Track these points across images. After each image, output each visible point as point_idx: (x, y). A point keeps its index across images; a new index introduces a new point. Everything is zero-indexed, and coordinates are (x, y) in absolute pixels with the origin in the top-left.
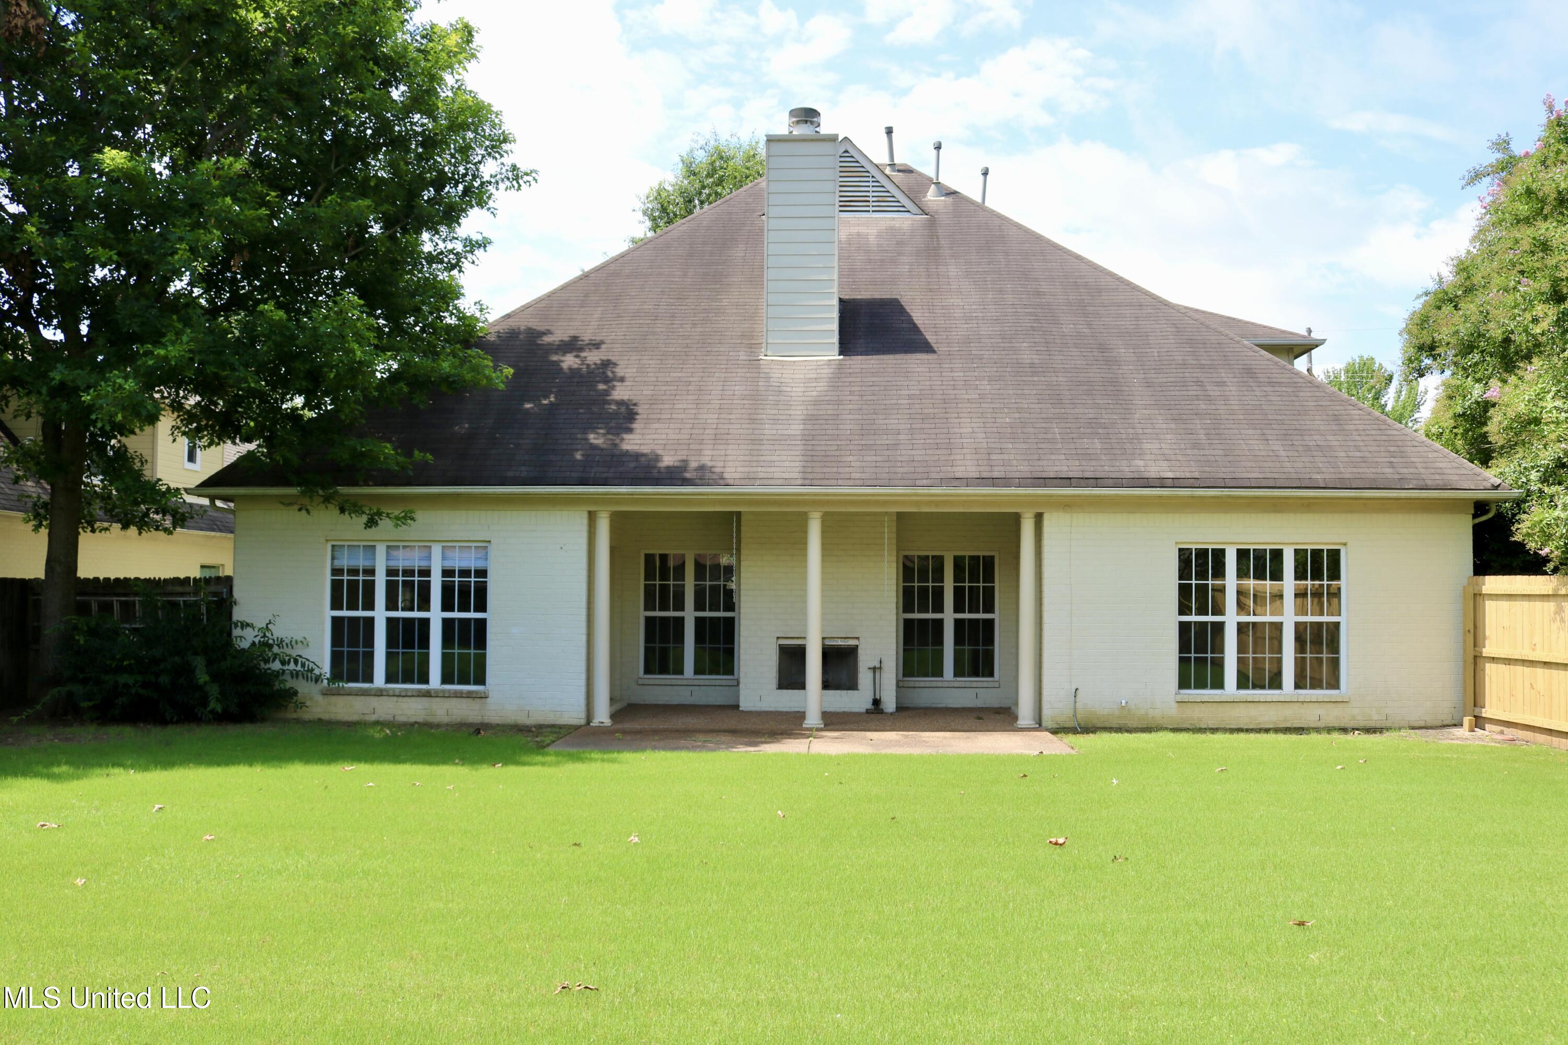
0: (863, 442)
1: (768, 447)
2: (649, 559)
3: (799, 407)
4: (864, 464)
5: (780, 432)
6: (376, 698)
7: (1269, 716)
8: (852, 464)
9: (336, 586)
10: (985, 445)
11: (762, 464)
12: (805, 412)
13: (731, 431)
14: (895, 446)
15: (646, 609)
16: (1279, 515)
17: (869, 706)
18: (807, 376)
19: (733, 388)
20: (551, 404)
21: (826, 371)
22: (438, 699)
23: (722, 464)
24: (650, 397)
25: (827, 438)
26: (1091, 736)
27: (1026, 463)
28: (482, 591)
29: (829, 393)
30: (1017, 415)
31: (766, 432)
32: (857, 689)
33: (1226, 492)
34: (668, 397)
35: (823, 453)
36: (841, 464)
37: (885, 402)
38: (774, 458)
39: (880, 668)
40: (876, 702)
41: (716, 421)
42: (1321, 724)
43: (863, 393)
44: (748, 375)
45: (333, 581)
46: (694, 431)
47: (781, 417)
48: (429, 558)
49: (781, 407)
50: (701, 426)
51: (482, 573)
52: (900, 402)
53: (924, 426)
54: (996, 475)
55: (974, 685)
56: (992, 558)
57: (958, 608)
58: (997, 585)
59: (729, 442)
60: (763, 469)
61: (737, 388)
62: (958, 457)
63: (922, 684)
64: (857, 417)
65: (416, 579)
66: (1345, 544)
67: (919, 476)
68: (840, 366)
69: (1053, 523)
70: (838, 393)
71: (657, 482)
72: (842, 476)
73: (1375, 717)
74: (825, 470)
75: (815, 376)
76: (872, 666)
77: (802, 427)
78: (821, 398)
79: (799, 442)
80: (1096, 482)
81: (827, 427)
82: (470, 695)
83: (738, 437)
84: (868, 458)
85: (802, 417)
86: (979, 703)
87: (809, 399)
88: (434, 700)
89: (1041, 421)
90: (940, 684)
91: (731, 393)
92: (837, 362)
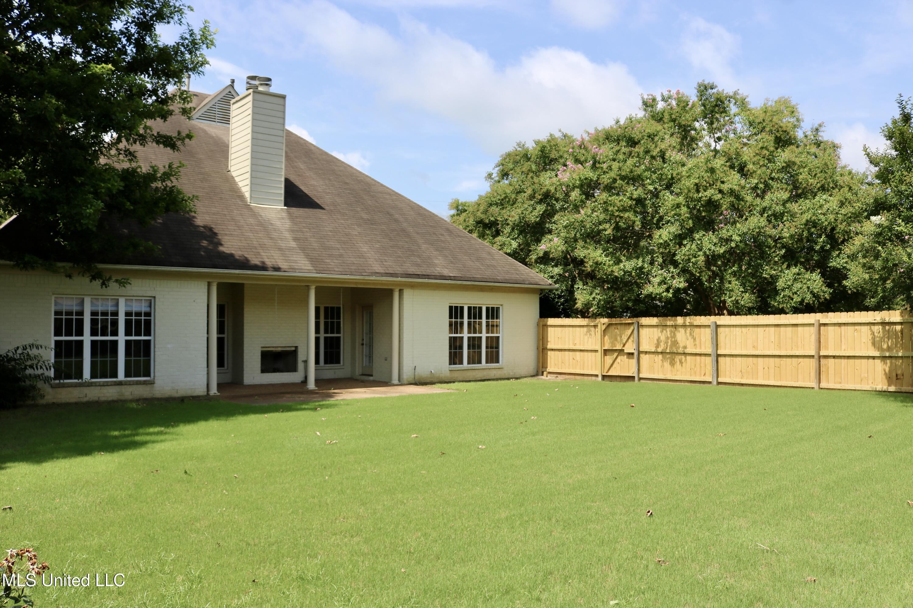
0: (327, 253)
1: (288, 253)
3: (286, 233)
4: (335, 264)
6: (88, 388)
7: (479, 375)
8: (331, 264)
9: (58, 323)
11: (292, 261)
14: (342, 256)
16: (483, 293)
21: (281, 214)
22: (126, 386)
26: (424, 387)
27: (398, 267)
28: (148, 324)
29: (294, 226)
31: (281, 245)
33: (465, 283)
36: (326, 264)
38: (295, 259)
41: (254, 237)
42: (495, 378)
45: (55, 319)
46: (248, 242)
47: (282, 237)
48: (117, 305)
49: (278, 232)
51: (148, 314)
52: (328, 234)
53: (347, 247)
54: (391, 272)
56: (340, 308)
60: (295, 264)
62: (371, 263)
64: (315, 240)
65: (109, 317)
66: (502, 305)
67: (362, 271)
68: (285, 212)
69: (407, 293)
70: (297, 227)
72: (331, 269)
73: (511, 374)
75: (278, 216)
77: (295, 243)
78: (292, 229)
79: (300, 251)
80: (428, 276)
81: (306, 244)
82: (145, 383)
84: (335, 261)
85: (291, 238)
87: (287, 229)
88: (123, 387)
92: (284, 210)
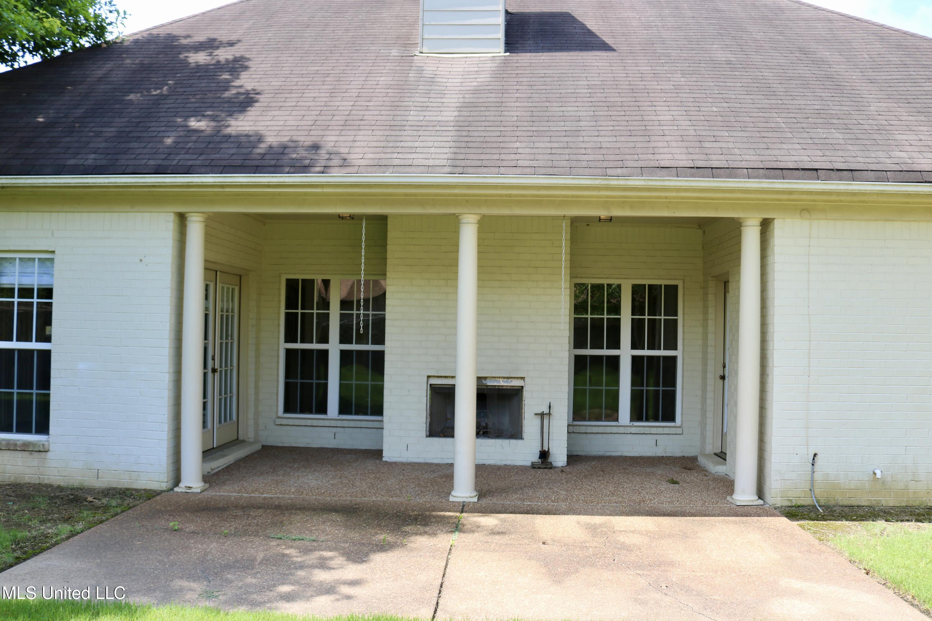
0: (534, 129)
1: (410, 133)
2: (292, 285)
3: (454, 96)
4: (535, 151)
5: (427, 118)
8: (520, 151)
10: (692, 132)
11: (399, 150)
12: (461, 100)
13: (365, 118)
14: (577, 132)
15: (287, 341)
17: (535, 457)
18: (466, 70)
19: (377, 79)
20: (161, 95)
21: (490, 66)
23: (347, 150)
24: (277, 88)
25: (487, 124)
27: (752, 152)
29: (494, 83)
30: (725, 105)
31: (410, 118)
32: (521, 438)
34: (299, 87)
35: (482, 139)
36: (504, 151)
37: (559, 91)
38: (417, 144)
39: (549, 414)
40: (544, 455)
41: (350, 108)
43: (533, 83)
44: (398, 68)
46: (320, 118)
47: (431, 104)
49: (432, 95)
50: (330, 113)
51: (48, 292)
52: (577, 91)
53: (610, 113)
54: (715, 164)
55: (654, 431)
56: (675, 287)
57: (636, 344)
58: (680, 318)
59: (361, 127)
60: (400, 156)
61: (382, 79)
62: (660, 144)
63: (595, 430)
64: (526, 104)
67: (612, 164)
68: (505, 61)
69: (786, 233)
70: (503, 83)
71: (257, 169)
72: (505, 163)
74: (483, 157)
75: (476, 69)
76: (540, 411)
77: (456, 114)
78: (481, 88)
79: (451, 128)
81: (487, 113)
82: (25, 448)
83: (373, 123)
84: (541, 145)
85: (458, 105)
86: (659, 452)
87: (467, 88)
89: (756, 110)
90: (615, 430)
91: (375, 83)
92: (503, 58)
